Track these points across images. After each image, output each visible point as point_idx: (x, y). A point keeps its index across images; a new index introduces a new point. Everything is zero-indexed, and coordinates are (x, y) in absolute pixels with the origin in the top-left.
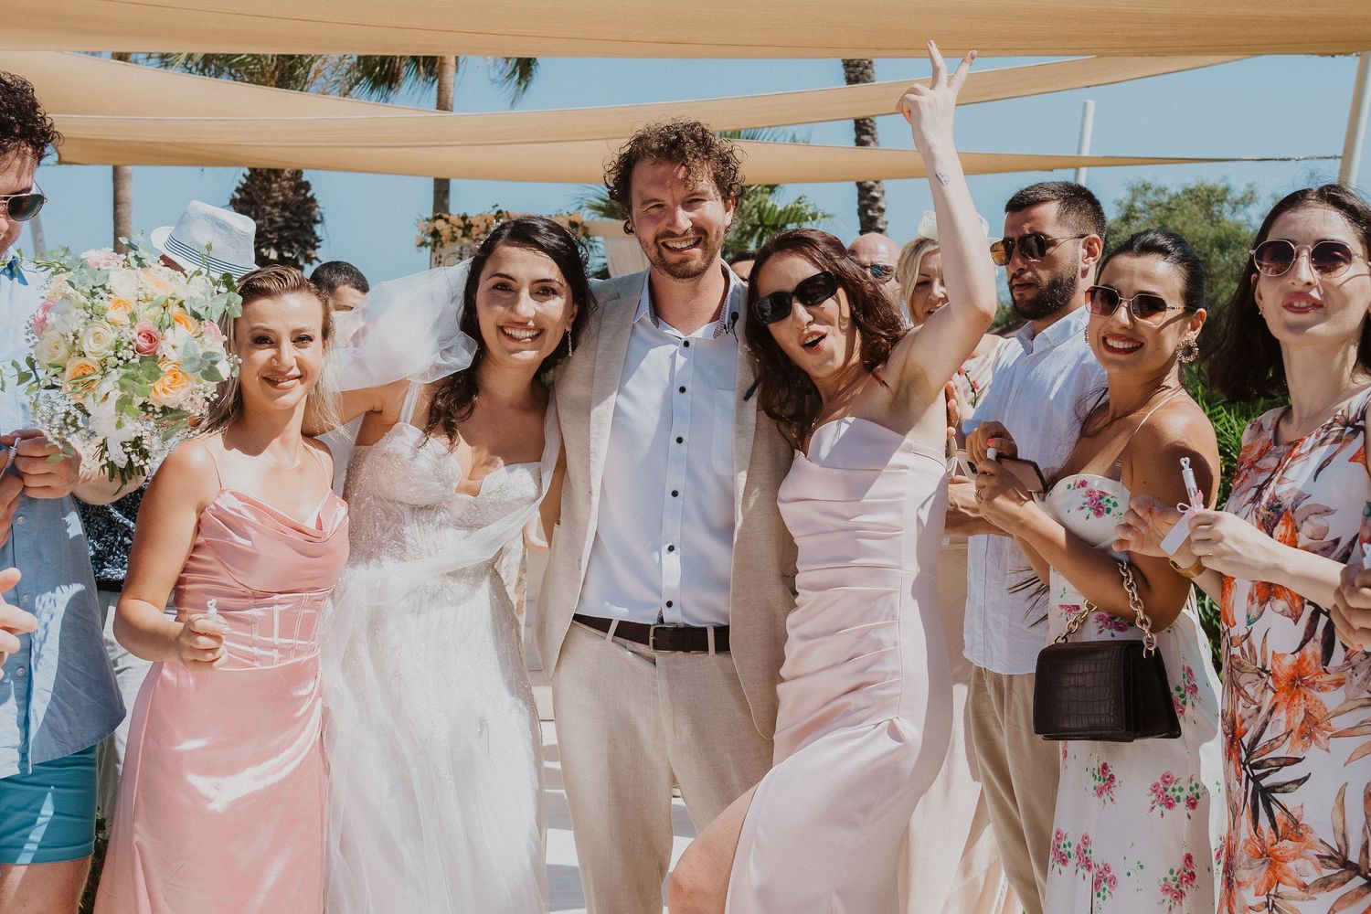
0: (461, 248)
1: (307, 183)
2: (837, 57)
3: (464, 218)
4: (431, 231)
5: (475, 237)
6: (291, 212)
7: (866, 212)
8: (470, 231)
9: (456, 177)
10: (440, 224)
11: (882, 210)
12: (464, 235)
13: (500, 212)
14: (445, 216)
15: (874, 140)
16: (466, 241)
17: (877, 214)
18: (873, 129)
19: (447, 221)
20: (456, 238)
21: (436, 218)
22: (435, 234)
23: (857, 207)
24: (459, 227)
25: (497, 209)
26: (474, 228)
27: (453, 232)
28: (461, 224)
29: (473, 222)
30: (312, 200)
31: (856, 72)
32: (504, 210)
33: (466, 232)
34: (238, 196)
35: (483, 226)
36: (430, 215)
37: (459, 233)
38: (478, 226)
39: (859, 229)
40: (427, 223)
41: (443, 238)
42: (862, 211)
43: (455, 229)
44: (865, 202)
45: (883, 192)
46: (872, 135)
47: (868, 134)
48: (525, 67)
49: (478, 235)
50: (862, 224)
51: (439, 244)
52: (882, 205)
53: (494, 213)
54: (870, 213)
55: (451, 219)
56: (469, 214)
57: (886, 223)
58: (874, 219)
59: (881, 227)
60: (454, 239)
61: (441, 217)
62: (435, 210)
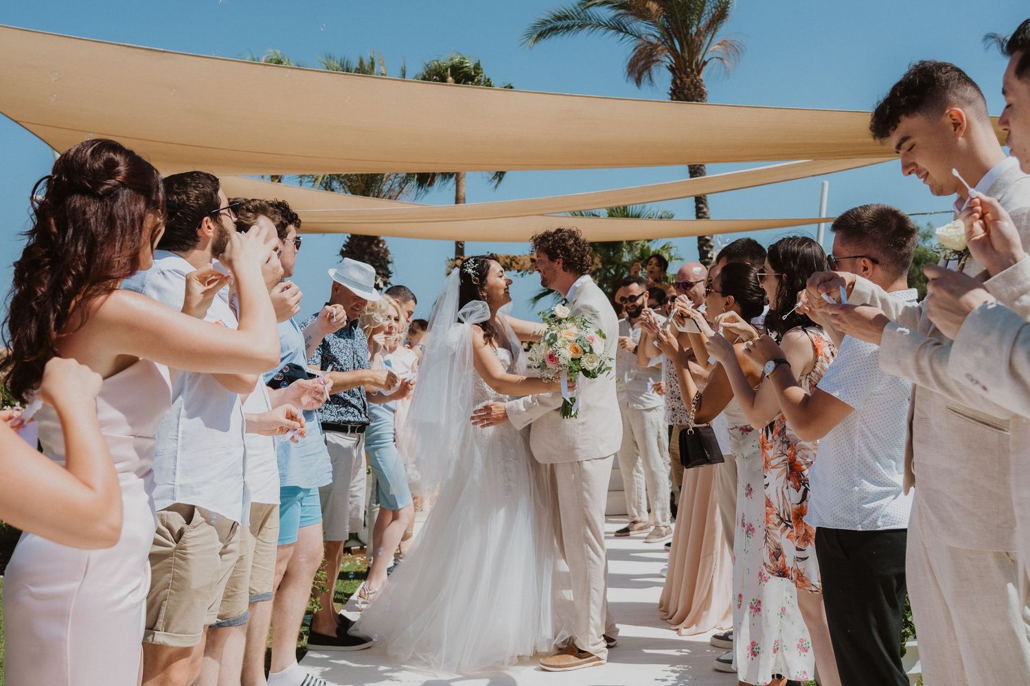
1: (383, 241)
2: (683, 163)
6: (375, 257)
9: (469, 240)
11: (711, 247)
14: (462, 257)
15: (706, 206)
17: (709, 249)
18: (705, 200)
21: (456, 259)
23: (697, 245)
30: (386, 251)
31: (695, 171)
34: (344, 249)
36: (454, 257)
39: (699, 257)
40: (451, 262)
42: (700, 248)
44: (702, 242)
45: (712, 237)
46: (705, 204)
47: (702, 203)
48: (500, 175)
50: (701, 255)
52: (712, 244)
54: (705, 248)
61: (459, 258)
62: (456, 254)
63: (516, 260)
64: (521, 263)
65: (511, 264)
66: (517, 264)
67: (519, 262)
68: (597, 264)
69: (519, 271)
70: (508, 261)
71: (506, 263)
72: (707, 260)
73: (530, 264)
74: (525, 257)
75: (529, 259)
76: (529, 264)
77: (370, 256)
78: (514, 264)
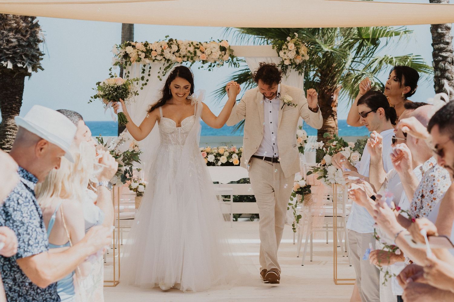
0: (144, 66)
3: (146, 45)
4: (122, 54)
5: (154, 58)
7: (437, 30)
8: (150, 54)
10: (129, 49)
12: (145, 58)
13: (171, 40)
14: (133, 43)
16: (147, 61)
17: (444, 32)
19: (134, 47)
20: (141, 58)
21: (127, 45)
22: (126, 56)
24: (143, 51)
25: (168, 38)
26: (153, 52)
27: (138, 55)
28: (145, 50)
29: (151, 47)
32: (174, 39)
33: (148, 54)
35: (159, 51)
36: (121, 42)
37: (143, 55)
38: (156, 50)
39: (432, 42)
40: (119, 49)
41: (132, 59)
43: (140, 53)
49: (155, 57)
50: (434, 39)
51: (128, 63)
53: (167, 41)
54: (440, 30)
55: (137, 45)
56: (149, 42)
57: (452, 38)
58: (442, 36)
59: (447, 41)
60: (139, 60)
62: (124, 38)
63: (202, 48)
64: (208, 52)
65: (195, 52)
66: (203, 53)
67: (205, 51)
68: (303, 56)
69: (204, 62)
70: (192, 49)
71: (189, 52)
72: (442, 46)
73: (220, 53)
74: (213, 45)
75: (218, 48)
76: (217, 53)
77: (16, 33)
78: (199, 53)
